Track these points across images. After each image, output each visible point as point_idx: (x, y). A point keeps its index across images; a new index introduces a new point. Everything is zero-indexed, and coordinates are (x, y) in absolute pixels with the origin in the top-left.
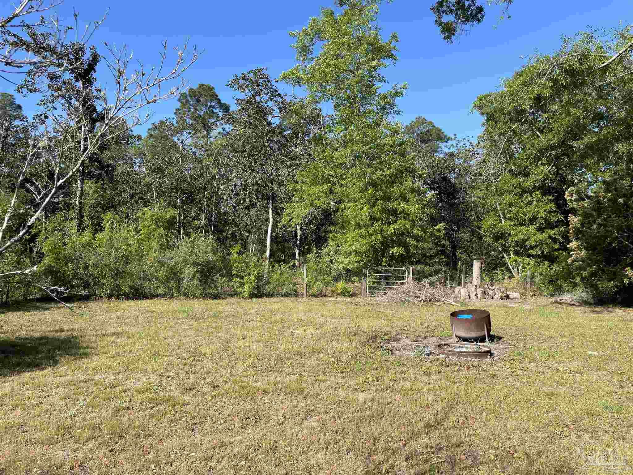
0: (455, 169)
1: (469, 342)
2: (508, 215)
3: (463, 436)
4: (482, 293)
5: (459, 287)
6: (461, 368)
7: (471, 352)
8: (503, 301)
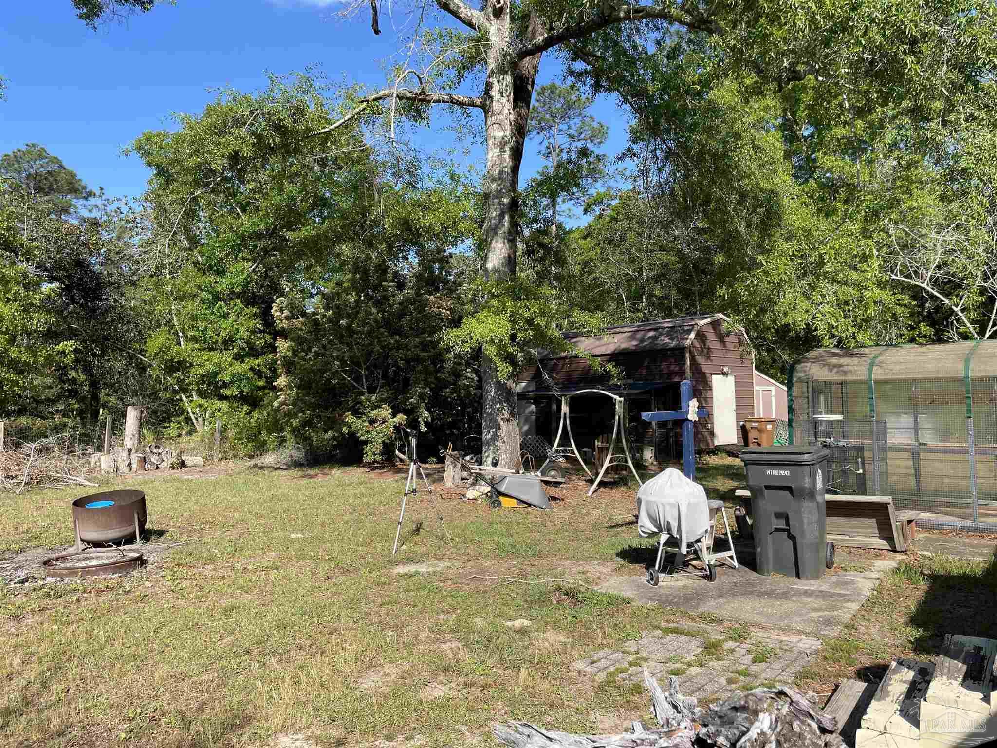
0: (100, 249)
1: (104, 547)
2: (190, 333)
3: (73, 714)
4: (140, 461)
5: (100, 454)
6: (85, 595)
7: (106, 565)
8: (175, 471)
